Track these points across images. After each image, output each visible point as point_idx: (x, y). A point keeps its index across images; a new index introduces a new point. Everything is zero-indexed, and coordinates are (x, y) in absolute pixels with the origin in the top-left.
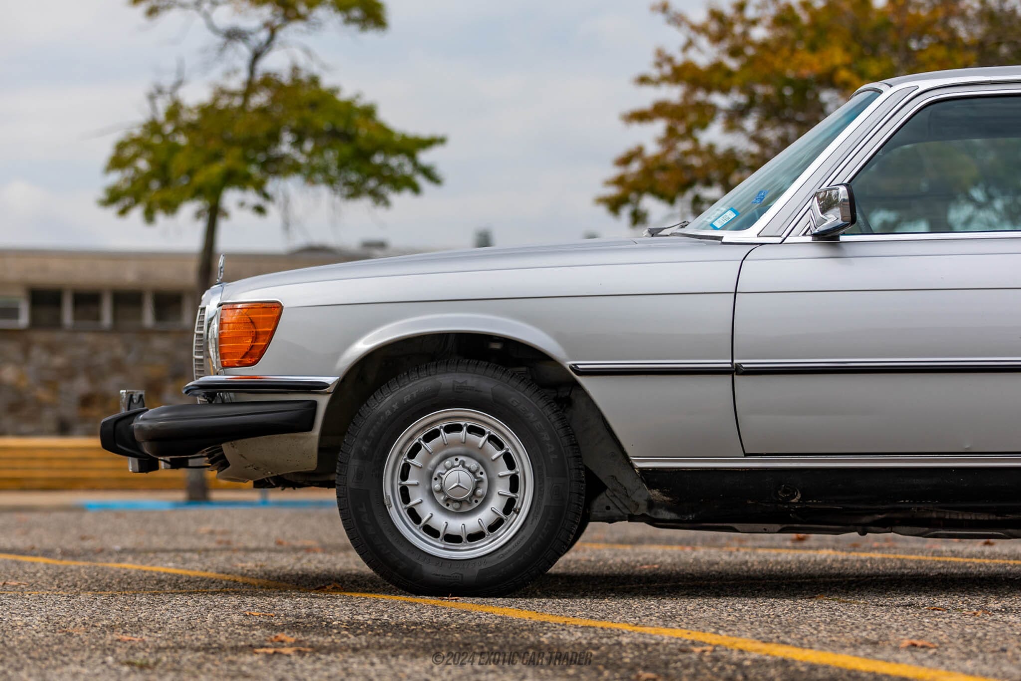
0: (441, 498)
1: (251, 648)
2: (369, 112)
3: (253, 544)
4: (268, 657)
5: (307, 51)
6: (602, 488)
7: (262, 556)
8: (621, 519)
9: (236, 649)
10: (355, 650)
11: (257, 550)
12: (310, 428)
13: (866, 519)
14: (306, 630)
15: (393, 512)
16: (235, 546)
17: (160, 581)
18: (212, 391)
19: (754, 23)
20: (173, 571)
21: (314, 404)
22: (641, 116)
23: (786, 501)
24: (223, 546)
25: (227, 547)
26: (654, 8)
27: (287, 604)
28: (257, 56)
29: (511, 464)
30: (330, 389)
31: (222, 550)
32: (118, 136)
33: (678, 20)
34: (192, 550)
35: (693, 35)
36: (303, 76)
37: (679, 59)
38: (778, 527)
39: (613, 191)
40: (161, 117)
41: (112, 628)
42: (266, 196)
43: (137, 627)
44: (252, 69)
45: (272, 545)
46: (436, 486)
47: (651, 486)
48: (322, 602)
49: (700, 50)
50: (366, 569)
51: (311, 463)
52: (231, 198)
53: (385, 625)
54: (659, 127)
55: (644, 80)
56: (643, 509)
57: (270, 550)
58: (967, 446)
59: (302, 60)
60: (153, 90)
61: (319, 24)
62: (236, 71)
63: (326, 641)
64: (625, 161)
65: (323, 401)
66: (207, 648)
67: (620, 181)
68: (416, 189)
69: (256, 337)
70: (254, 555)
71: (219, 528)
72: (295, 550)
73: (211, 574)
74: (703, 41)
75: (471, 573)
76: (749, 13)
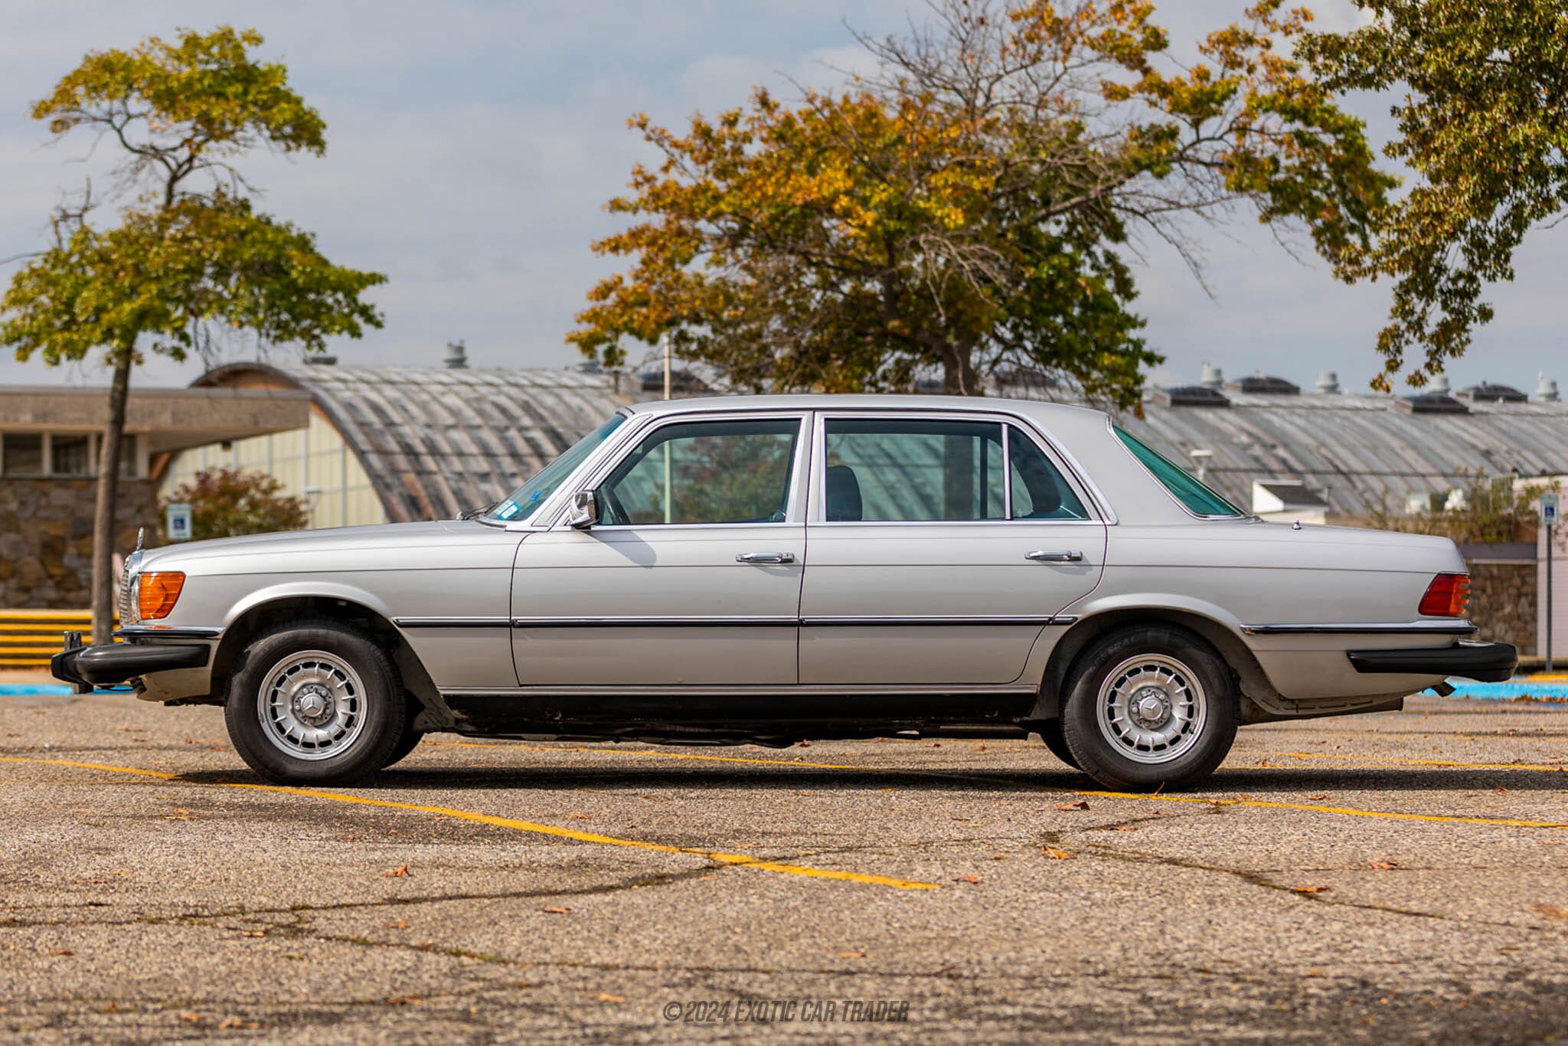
0: (300, 715)
1: (162, 817)
2: (303, 244)
3: (165, 743)
4: (171, 821)
5: (233, 172)
6: (421, 707)
7: (172, 754)
8: (436, 730)
9: (151, 817)
10: (225, 818)
11: (169, 748)
12: (205, 664)
13: (618, 731)
14: (197, 807)
15: (265, 726)
16: (150, 744)
17: (93, 775)
18: (134, 637)
19: (747, 138)
20: (101, 767)
21: (208, 647)
22: (616, 246)
23: (551, 719)
24: (138, 744)
25: (142, 745)
26: (631, 124)
27: (187, 792)
28: (174, 178)
29: (351, 691)
30: (220, 637)
31: (138, 748)
32: (19, 267)
33: (659, 138)
34: (110, 748)
35: (676, 152)
36: (230, 198)
37: (661, 179)
38: (555, 736)
39: (586, 328)
40: (66, 246)
41: (70, 805)
42: (184, 337)
43: (87, 804)
44: (170, 195)
45: (182, 743)
46: (297, 707)
47: (452, 708)
48: (212, 790)
49: (684, 171)
50: (245, 766)
51: (207, 690)
52: (145, 340)
53: (252, 805)
54: (634, 259)
55: (617, 206)
56: (452, 724)
57: (180, 749)
58: (679, 680)
60: (58, 215)
61: (248, 143)
63: (208, 813)
64: (603, 292)
65: (215, 645)
66: (134, 817)
67: (594, 316)
68: (355, 333)
69: (166, 599)
70: (165, 753)
71: (134, 726)
72: (202, 748)
73: (131, 770)
74: (688, 161)
75: (321, 770)
76: (742, 127)
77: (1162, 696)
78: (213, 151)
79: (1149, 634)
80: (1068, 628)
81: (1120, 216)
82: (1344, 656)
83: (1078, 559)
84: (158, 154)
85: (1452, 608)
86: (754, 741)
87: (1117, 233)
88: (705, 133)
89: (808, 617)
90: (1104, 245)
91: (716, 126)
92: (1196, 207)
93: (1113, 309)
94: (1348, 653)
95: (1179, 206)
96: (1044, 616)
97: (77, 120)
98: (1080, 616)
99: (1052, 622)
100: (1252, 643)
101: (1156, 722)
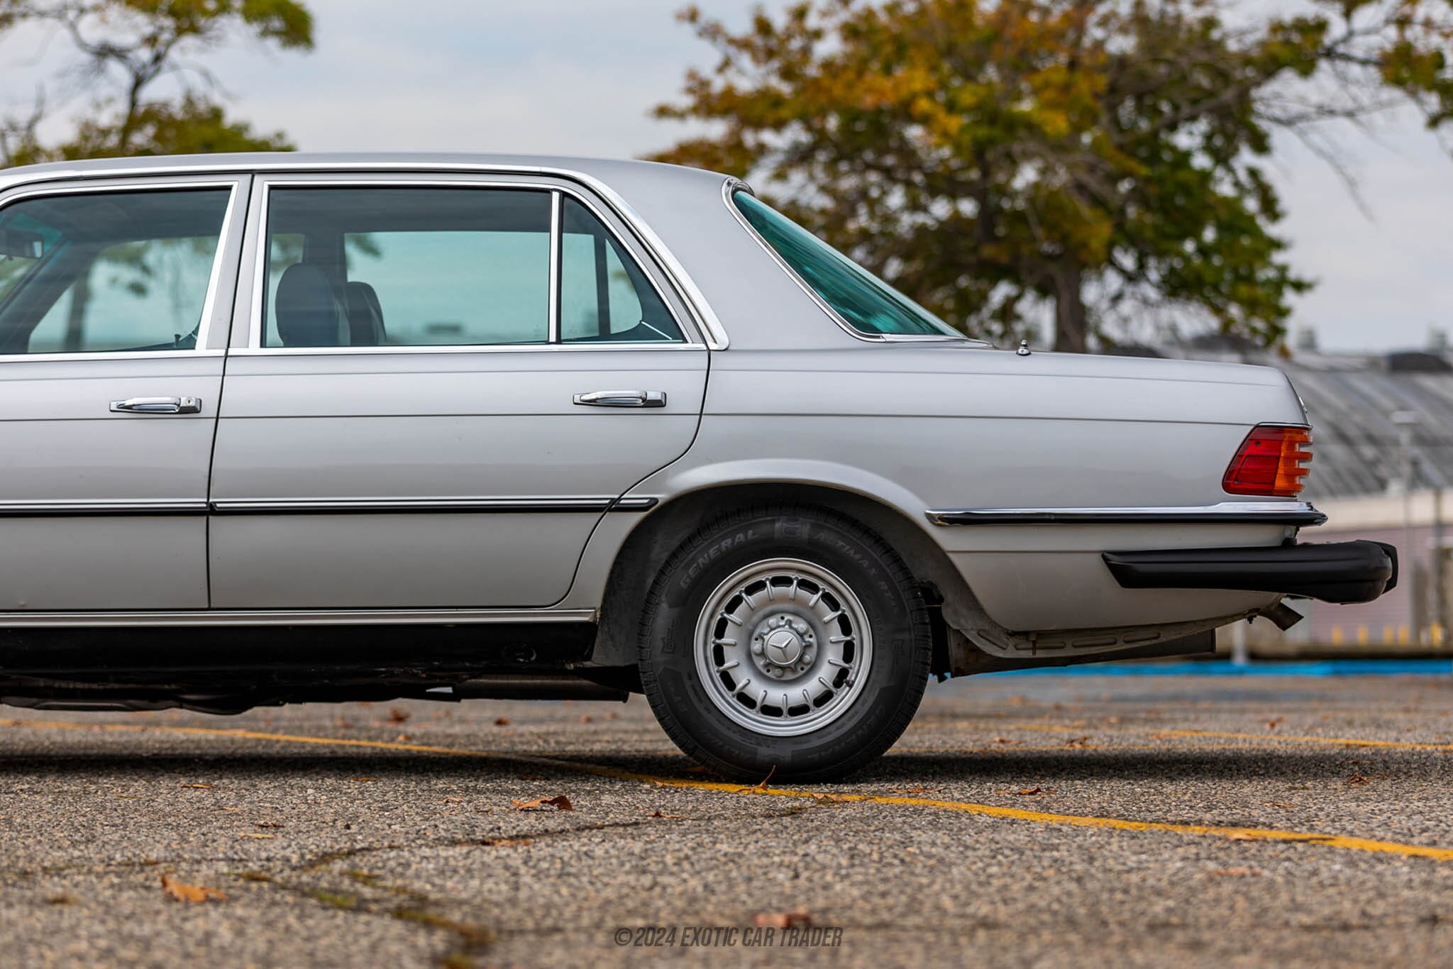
5: (206, 75)
19: (818, 34)
26: (680, 17)
28: (139, 82)
33: (713, 32)
35: (732, 51)
36: (202, 107)
37: (716, 83)
42: (146, 270)
44: (133, 103)
49: (741, 72)
55: (663, 112)
59: (200, 87)
61: (220, 38)
62: (110, 101)
74: (745, 61)
76: (812, 22)
77: (802, 626)
78: (186, 52)
79: (778, 525)
80: (642, 515)
81: (1264, 125)
82: (1097, 560)
83: (658, 404)
84: (119, 54)
85: (1280, 483)
86: (182, 704)
87: (1260, 144)
88: (763, 27)
89: (222, 502)
90: (1246, 158)
91: (780, 21)
92: (1350, 114)
93: (1255, 232)
94: (1105, 556)
95: (1332, 113)
96: (603, 497)
97: (24, 16)
98: (662, 497)
99: (614, 507)
100: (947, 540)
101: (792, 669)
